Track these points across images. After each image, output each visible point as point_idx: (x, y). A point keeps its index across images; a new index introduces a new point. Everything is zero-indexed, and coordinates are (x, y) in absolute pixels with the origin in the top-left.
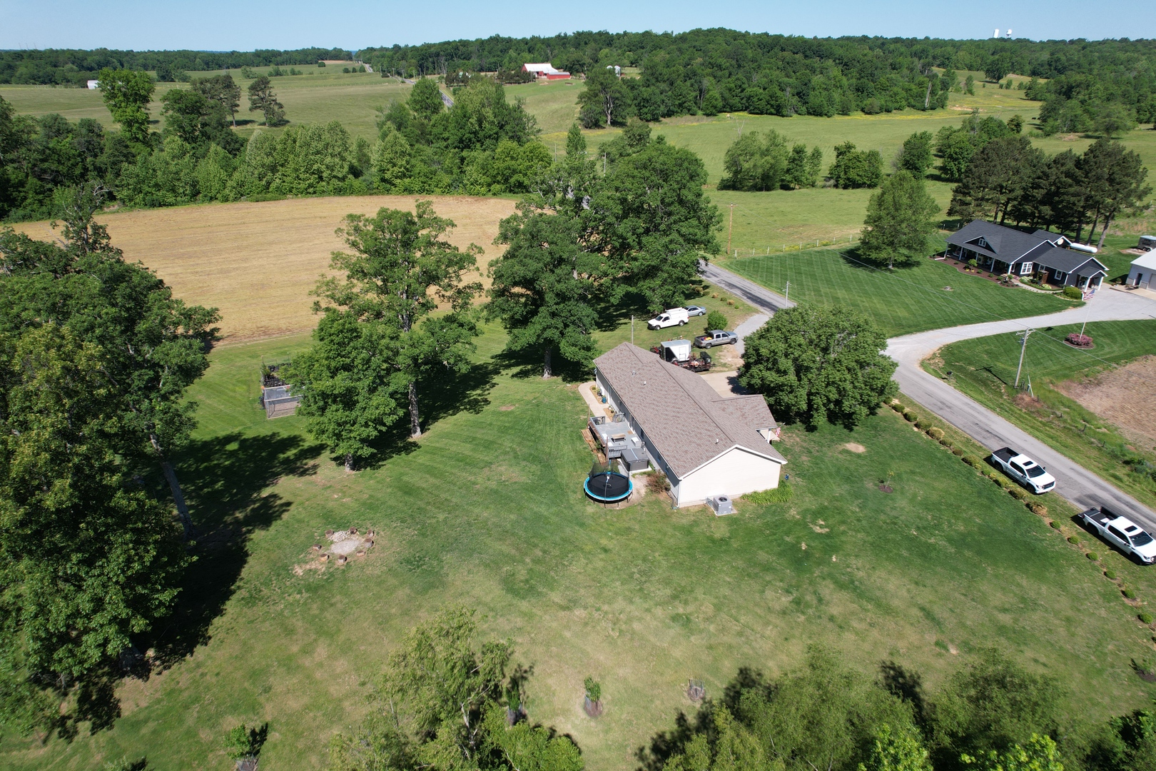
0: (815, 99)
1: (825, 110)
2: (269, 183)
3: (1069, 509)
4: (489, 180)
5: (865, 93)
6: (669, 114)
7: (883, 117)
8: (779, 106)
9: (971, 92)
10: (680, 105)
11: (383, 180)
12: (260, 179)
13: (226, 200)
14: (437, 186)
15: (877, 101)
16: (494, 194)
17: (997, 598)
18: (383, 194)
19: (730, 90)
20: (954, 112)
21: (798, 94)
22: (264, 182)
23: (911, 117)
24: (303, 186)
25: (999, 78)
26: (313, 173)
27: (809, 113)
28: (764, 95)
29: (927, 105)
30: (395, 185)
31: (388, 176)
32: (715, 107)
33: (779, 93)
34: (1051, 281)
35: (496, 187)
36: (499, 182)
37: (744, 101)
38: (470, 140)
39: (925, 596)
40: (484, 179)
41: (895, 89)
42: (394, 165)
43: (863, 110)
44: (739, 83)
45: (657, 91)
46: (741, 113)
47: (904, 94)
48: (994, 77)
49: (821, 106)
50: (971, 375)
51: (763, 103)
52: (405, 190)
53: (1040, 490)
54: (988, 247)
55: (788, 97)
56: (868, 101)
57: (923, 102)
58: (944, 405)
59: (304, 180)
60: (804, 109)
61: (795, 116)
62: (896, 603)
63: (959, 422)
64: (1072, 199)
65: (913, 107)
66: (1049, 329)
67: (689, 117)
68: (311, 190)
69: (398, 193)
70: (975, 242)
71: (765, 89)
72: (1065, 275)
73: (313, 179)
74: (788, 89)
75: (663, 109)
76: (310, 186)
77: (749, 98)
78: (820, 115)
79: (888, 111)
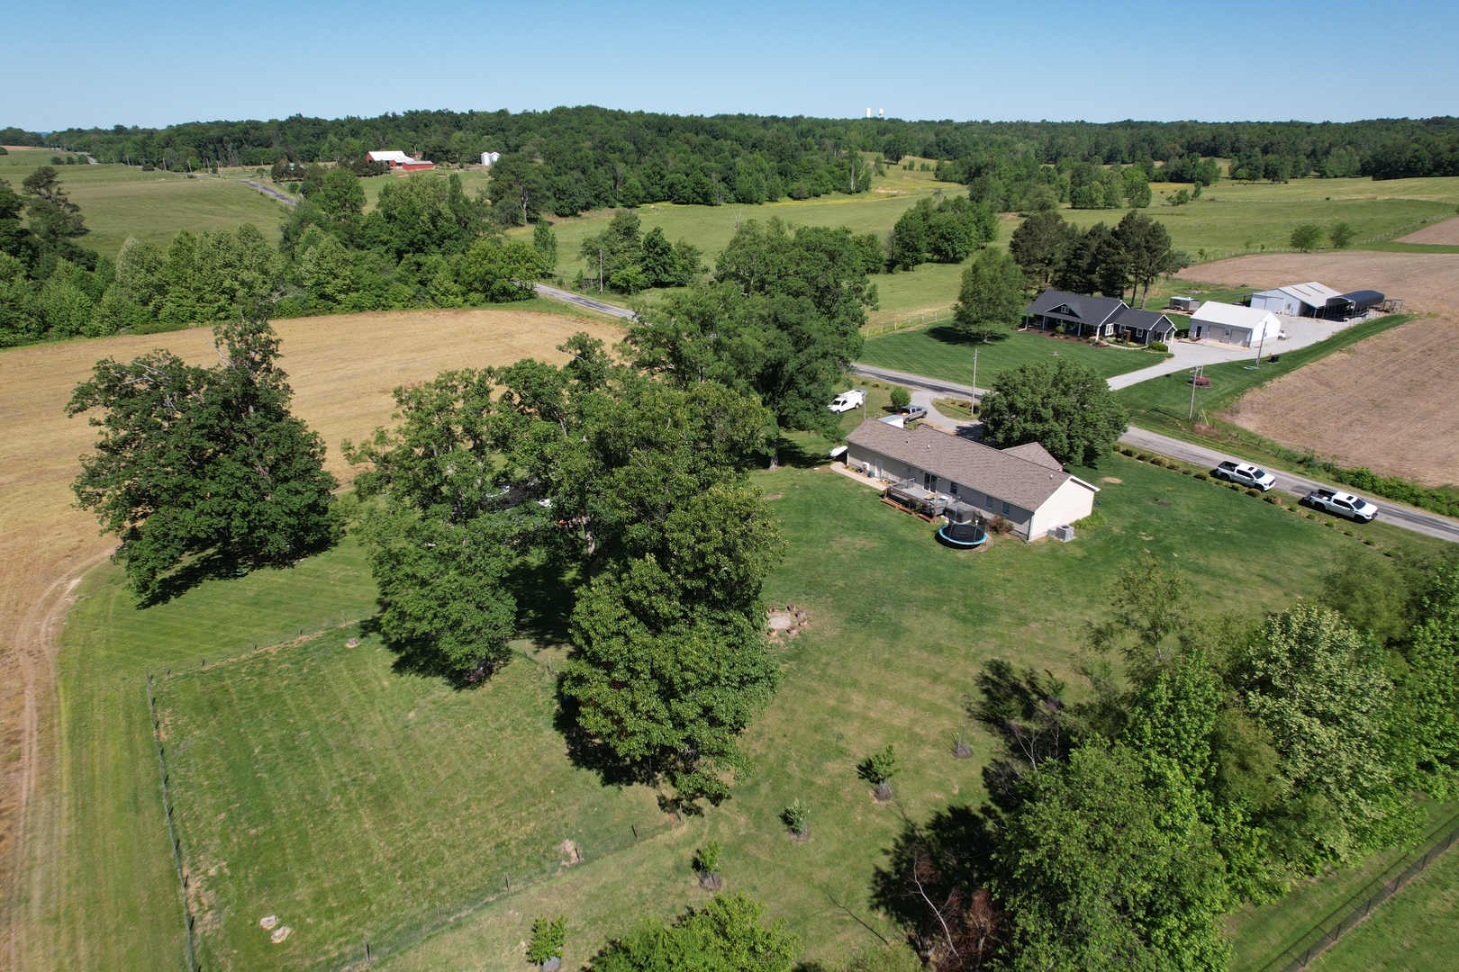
0: (744, 183)
1: (755, 196)
2: (158, 308)
3: (1293, 498)
4: (464, 289)
5: (789, 177)
6: (587, 207)
7: (812, 202)
8: (705, 194)
9: (882, 174)
10: (597, 196)
11: (322, 296)
12: (146, 304)
13: (96, 333)
14: (395, 300)
15: (804, 184)
16: (474, 305)
17: (1298, 560)
18: (324, 314)
19: (649, 177)
20: (879, 195)
21: (724, 179)
22: (151, 307)
23: (842, 201)
24: (210, 309)
25: (898, 159)
26: (223, 292)
27: (738, 201)
28: (689, 182)
29: (853, 188)
30: (339, 303)
31: (329, 290)
32: (637, 198)
33: (705, 180)
34: (1134, 339)
35: (474, 296)
36: (476, 290)
37: (666, 189)
38: (423, 243)
39: (1255, 568)
40: (456, 288)
41: (819, 172)
42: (336, 277)
43: (790, 195)
44: (657, 169)
45: (573, 181)
46: (664, 204)
47: (829, 177)
48: (892, 158)
49: (750, 192)
50: (1144, 415)
51: (689, 191)
52: (354, 307)
53: (1267, 488)
54: (1071, 313)
55: (714, 184)
56: (795, 185)
57: (848, 185)
58: (1147, 442)
59: (210, 302)
60: (732, 196)
61: (724, 204)
62: (1239, 575)
63: (1169, 452)
64: (1119, 266)
65: (840, 190)
66: (1168, 376)
67: (607, 209)
68: (222, 315)
69: (344, 311)
70: (1057, 310)
71: (687, 175)
72: (1145, 332)
73: (223, 300)
74: (714, 175)
75: (582, 202)
76: (221, 309)
77: (672, 186)
78: (751, 202)
79: (817, 196)
